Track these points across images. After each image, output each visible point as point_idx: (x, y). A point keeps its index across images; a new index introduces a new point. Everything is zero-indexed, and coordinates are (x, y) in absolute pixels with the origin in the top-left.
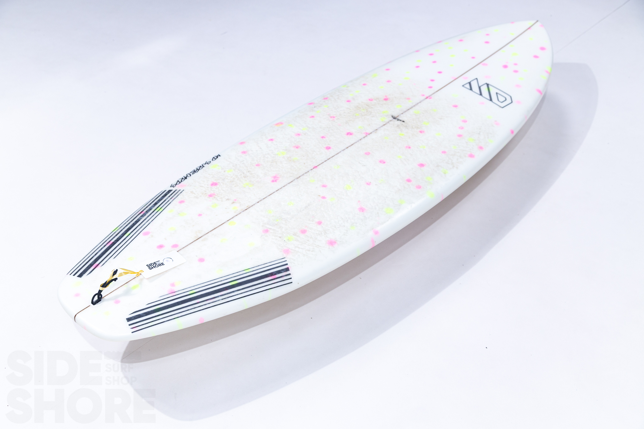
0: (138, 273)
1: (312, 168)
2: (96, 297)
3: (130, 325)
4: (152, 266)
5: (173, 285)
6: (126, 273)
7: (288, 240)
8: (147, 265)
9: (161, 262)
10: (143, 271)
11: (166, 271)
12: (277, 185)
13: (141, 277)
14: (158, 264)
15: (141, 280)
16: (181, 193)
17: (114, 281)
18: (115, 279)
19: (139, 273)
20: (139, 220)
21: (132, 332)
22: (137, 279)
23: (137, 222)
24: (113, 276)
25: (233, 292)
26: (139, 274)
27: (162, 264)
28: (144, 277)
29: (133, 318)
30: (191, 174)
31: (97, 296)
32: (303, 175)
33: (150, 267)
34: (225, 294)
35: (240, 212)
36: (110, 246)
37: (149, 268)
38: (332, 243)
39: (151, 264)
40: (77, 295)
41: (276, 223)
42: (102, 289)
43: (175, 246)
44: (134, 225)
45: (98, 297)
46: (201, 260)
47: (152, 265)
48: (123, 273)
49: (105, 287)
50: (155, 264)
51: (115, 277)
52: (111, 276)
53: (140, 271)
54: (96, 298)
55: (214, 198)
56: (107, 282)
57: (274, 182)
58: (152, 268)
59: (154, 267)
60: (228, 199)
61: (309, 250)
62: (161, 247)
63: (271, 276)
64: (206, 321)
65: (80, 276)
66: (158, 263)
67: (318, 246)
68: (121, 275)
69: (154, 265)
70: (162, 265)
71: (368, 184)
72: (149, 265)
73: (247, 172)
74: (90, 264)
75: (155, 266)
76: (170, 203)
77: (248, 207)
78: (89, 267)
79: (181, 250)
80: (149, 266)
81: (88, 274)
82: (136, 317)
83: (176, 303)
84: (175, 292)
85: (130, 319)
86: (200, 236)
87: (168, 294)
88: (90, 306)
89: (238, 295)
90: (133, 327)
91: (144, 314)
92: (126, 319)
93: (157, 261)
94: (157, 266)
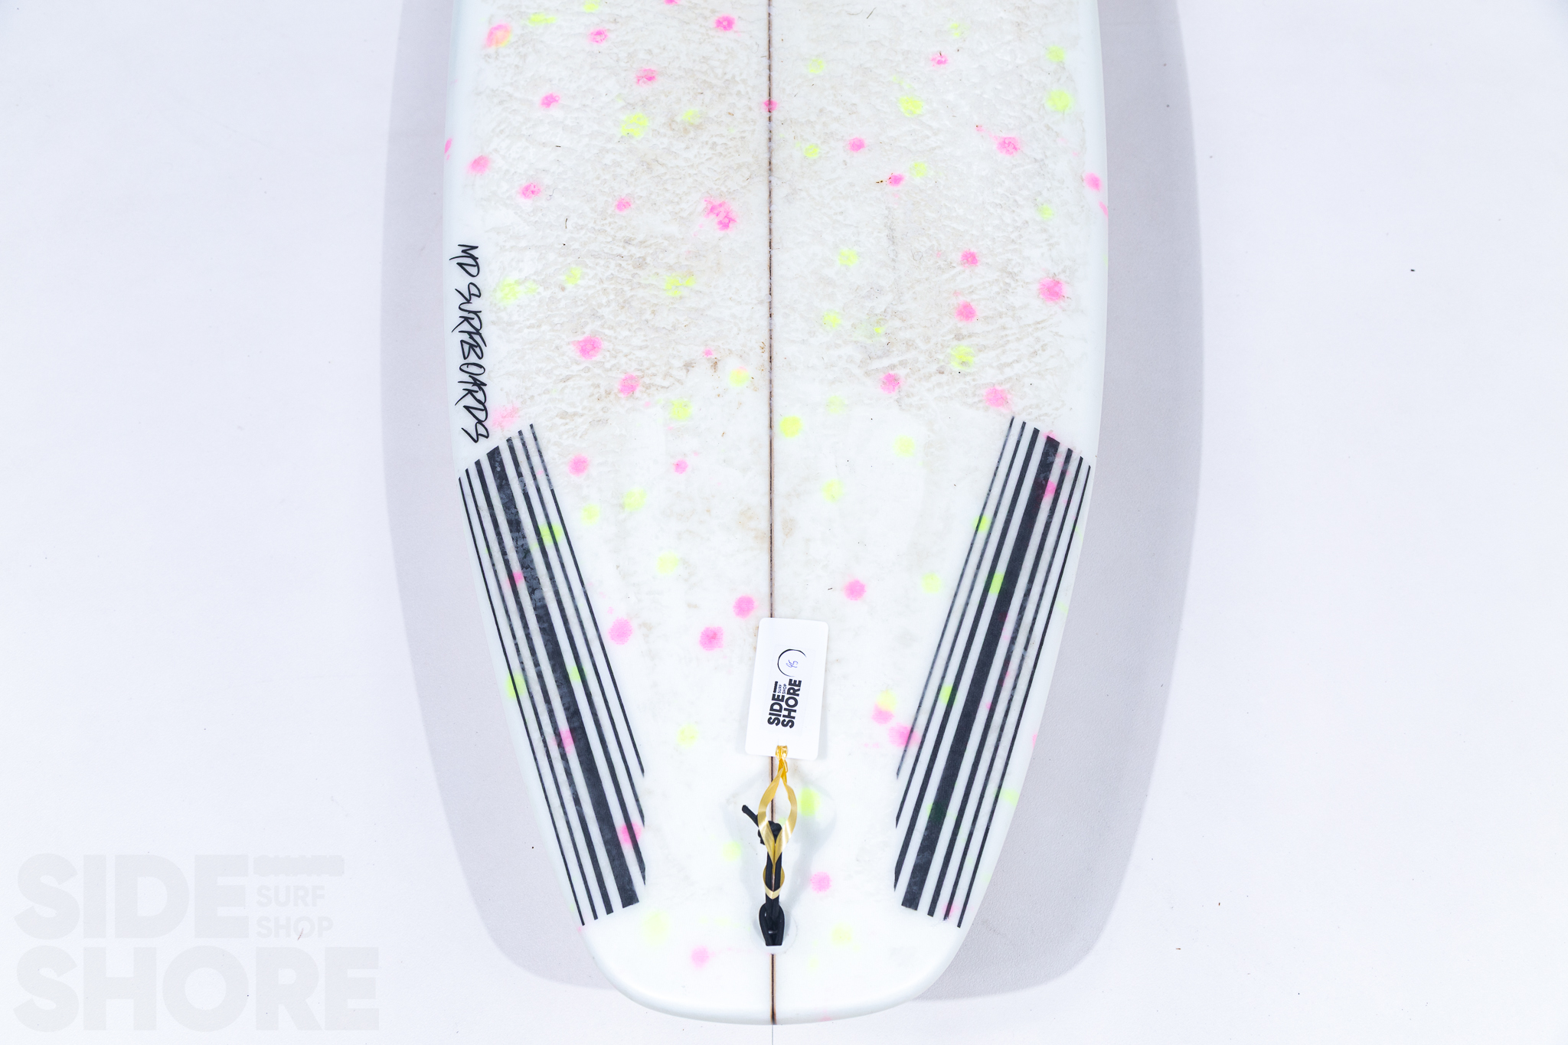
1: (766, 114)
3: (931, 914)
4: (782, 714)
5: (882, 716)
7: (963, 363)
8: (772, 723)
9: (784, 681)
10: (786, 747)
12: (750, 230)
14: (787, 696)
15: (796, 771)
16: (536, 439)
20: (545, 607)
21: (959, 926)
25: (1023, 608)
27: (795, 684)
29: (914, 890)
30: (473, 358)
32: (770, 150)
33: (781, 719)
34: (1016, 631)
35: (767, 378)
36: (577, 748)
37: (785, 726)
38: (1052, 291)
39: (774, 710)
40: (700, 956)
41: (885, 340)
43: (745, 605)
46: (855, 589)
47: (780, 711)
50: (780, 700)
55: (648, 387)
57: (731, 225)
58: (789, 716)
59: (788, 710)
60: (688, 366)
61: (1035, 353)
62: (712, 638)
63: (1044, 492)
65: (629, 897)
66: (784, 693)
67: (1039, 323)
69: (785, 705)
70: (796, 687)
71: (939, 62)
72: (775, 717)
73: (624, 247)
74: (606, 843)
75: (788, 705)
76: (552, 491)
77: (767, 349)
79: (772, 605)
80: (779, 719)
81: (644, 877)
82: (918, 879)
83: (949, 755)
84: (912, 730)
85: (914, 899)
86: (764, 526)
87: (905, 751)
88: (773, 955)
89: (1038, 606)
90: (945, 910)
91: (923, 853)
92: (904, 907)
93: (775, 691)
94: (792, 702)
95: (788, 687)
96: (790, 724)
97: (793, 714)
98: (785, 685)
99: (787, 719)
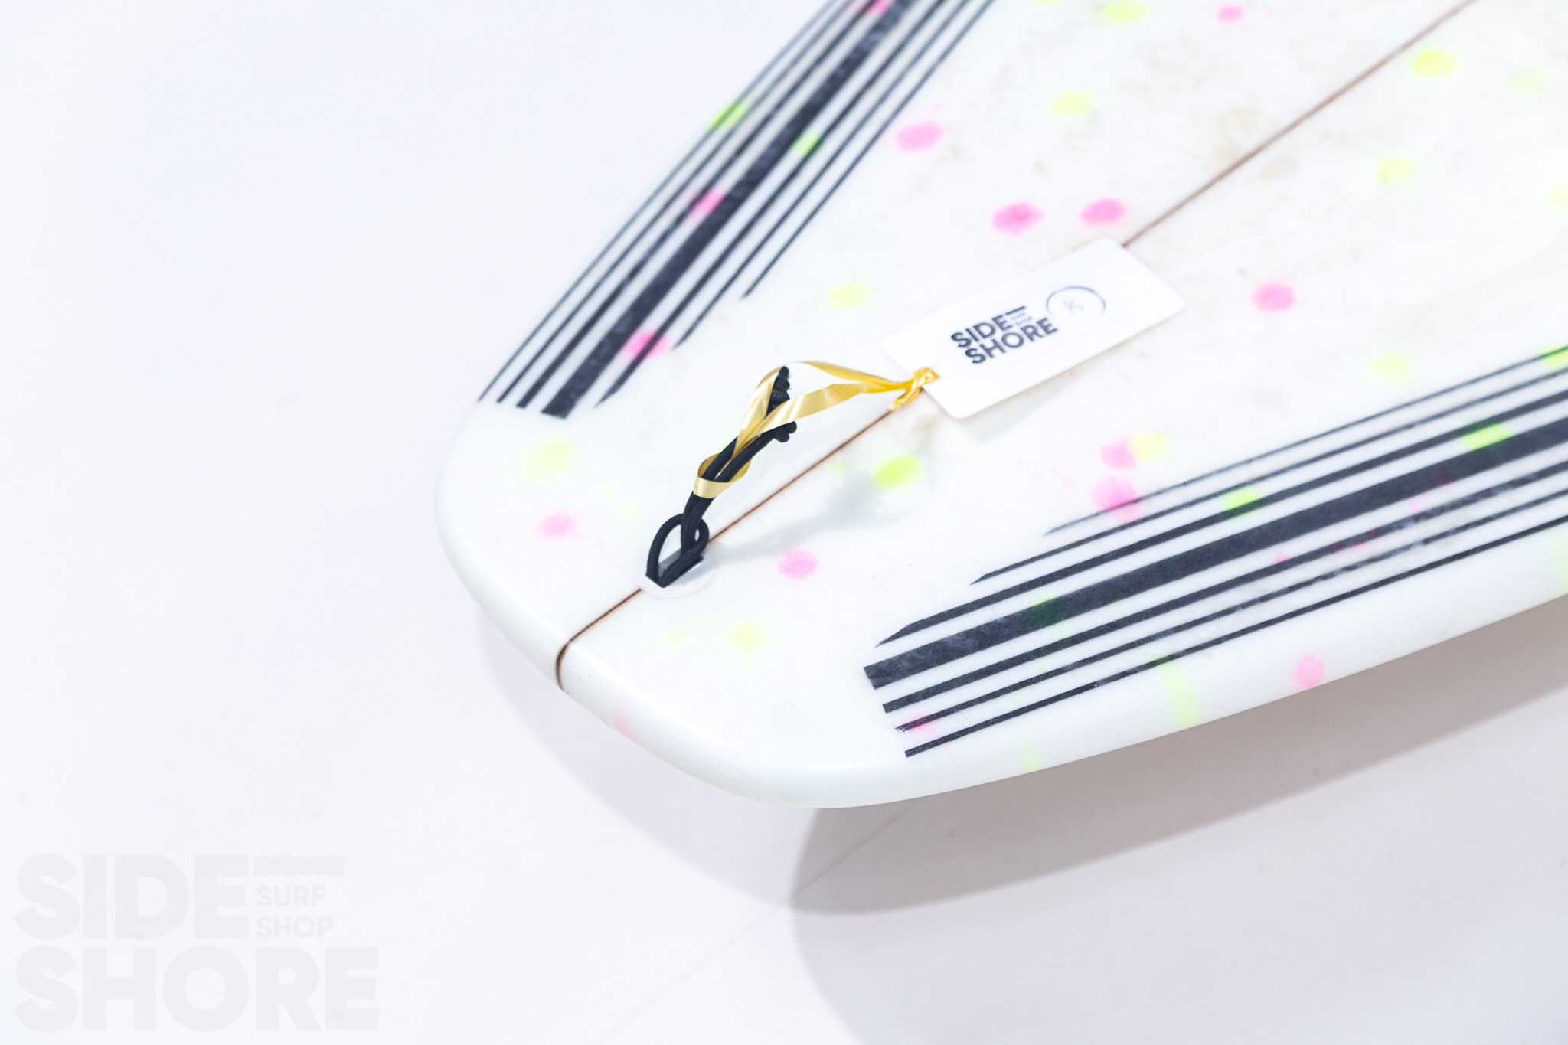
0: (907, 385)
2: (676, 534)
3: (889, 707)
4: (982, 341)
5: (1120, 455)
6: (842, 393)
8: (954, 337)
9: (1034, 314)
10: (936, 376)
11: (1072, 372)
13: (922, 408)
14: (1016, 329)
15: (927, 427)
17: (774, 442)
18: (784, 432)
19: (914, 386)
20: (865, 55)
21: (910, 753)
22: (903, 423)
23: (851, 65)
24: (770, 409)
25: (1488, 493)
26: (910, 391)
27: (1045, 329)
28: (943, 412)
29: (905, 664)
31: (677, 531)
33: (974, 345)
34: (1441, 510)
36: (708, 218)
37: (968, 353)
39: (977, 327)
40: (557, 526)
42: (708, 489)
43: (1104, 212)
44: (835, 83)
45: (687, 539)
46: (1275, 297)
47: (984, 336)
48: (827, 396)
49: (727, 478)
50: (1001, 325)
51: (778, 419)
52: (759, 410)
53: (919, 374)
54: (673, 543)
56: (738, 445)
58: (989, 351)
59: (996, 345)
62: (1017, 217)
64: (1332, 673)
65: (560, 407)
66: (1015, 324)
68: (815, 403)
69: (999, 335)
70: (1041, 331)
72: (966, 335)
74: (611, 335)
75: (1004, 338)
78: (605, 350)
79: (1143, 234)
80: (968, 342)
81: (604, 398)
82: (923, 657)
83: (1150, 566)
84: (1136, 501)
85: (889, 675)
86: (1248, 144)
87: (1097, 515)
88: (639, 590)
89: (1514, 510)
90: (912, 720)
91: (968, 637)
92: (863, 672)
93: (1008, 314)
94: (1013, 340)
95: (1033, 322)
96: (978, 359)
97: (996, 352)
98: (1030, 318)
99: (981, 351)
